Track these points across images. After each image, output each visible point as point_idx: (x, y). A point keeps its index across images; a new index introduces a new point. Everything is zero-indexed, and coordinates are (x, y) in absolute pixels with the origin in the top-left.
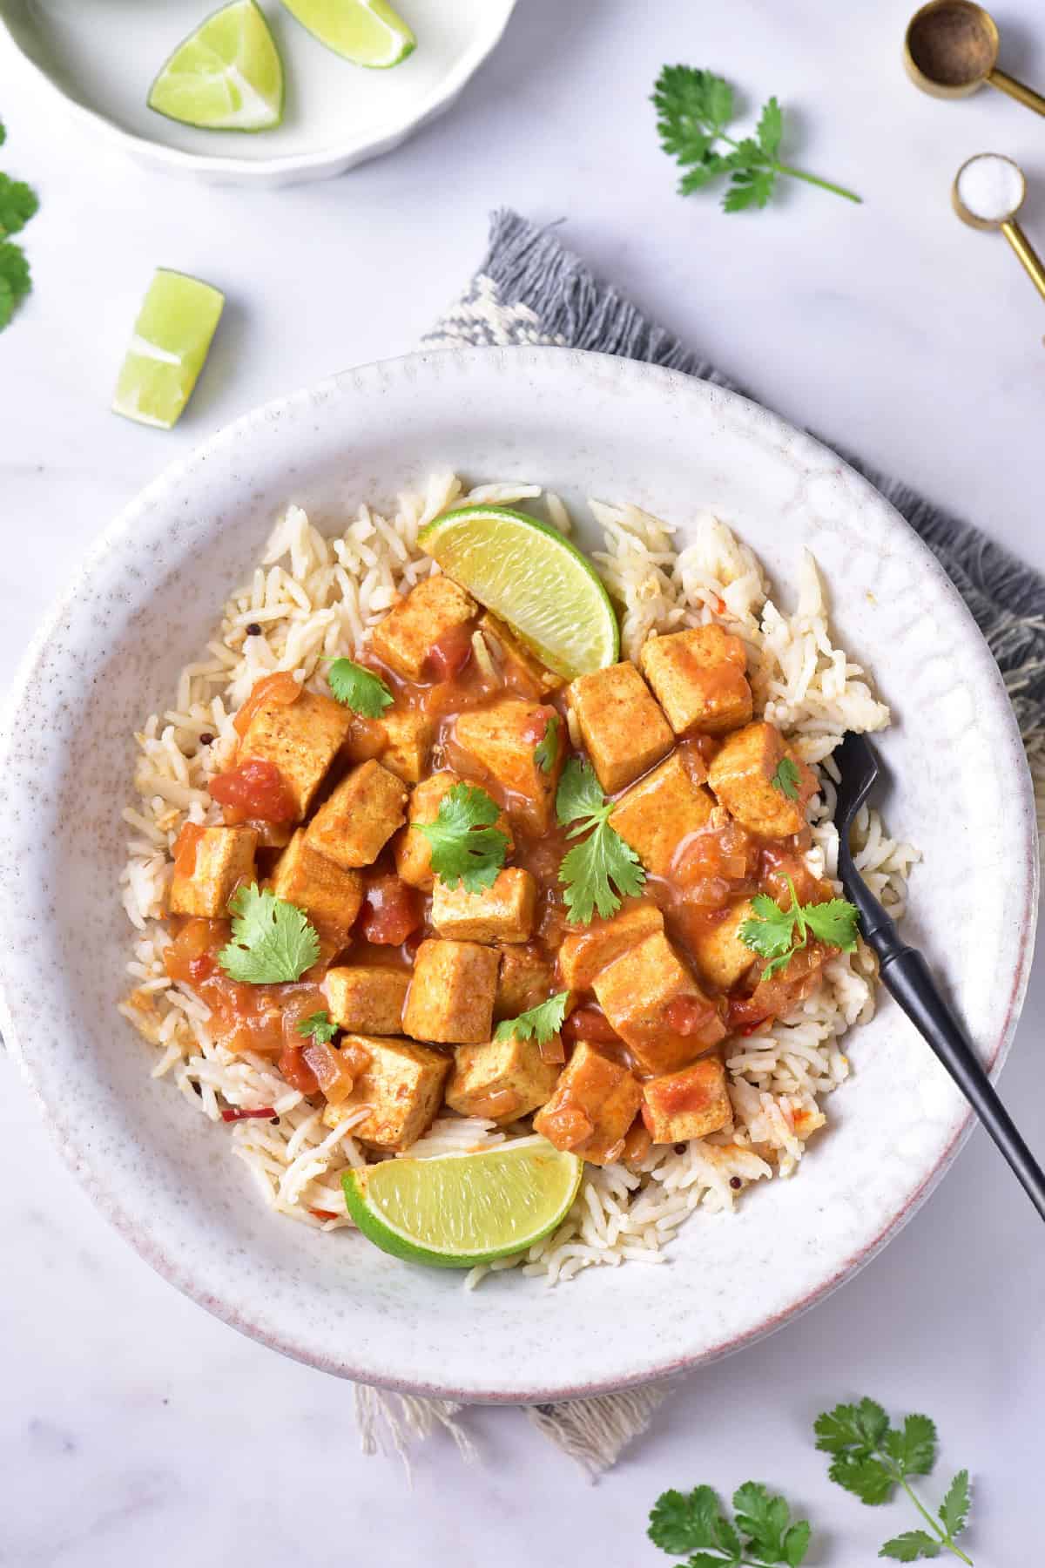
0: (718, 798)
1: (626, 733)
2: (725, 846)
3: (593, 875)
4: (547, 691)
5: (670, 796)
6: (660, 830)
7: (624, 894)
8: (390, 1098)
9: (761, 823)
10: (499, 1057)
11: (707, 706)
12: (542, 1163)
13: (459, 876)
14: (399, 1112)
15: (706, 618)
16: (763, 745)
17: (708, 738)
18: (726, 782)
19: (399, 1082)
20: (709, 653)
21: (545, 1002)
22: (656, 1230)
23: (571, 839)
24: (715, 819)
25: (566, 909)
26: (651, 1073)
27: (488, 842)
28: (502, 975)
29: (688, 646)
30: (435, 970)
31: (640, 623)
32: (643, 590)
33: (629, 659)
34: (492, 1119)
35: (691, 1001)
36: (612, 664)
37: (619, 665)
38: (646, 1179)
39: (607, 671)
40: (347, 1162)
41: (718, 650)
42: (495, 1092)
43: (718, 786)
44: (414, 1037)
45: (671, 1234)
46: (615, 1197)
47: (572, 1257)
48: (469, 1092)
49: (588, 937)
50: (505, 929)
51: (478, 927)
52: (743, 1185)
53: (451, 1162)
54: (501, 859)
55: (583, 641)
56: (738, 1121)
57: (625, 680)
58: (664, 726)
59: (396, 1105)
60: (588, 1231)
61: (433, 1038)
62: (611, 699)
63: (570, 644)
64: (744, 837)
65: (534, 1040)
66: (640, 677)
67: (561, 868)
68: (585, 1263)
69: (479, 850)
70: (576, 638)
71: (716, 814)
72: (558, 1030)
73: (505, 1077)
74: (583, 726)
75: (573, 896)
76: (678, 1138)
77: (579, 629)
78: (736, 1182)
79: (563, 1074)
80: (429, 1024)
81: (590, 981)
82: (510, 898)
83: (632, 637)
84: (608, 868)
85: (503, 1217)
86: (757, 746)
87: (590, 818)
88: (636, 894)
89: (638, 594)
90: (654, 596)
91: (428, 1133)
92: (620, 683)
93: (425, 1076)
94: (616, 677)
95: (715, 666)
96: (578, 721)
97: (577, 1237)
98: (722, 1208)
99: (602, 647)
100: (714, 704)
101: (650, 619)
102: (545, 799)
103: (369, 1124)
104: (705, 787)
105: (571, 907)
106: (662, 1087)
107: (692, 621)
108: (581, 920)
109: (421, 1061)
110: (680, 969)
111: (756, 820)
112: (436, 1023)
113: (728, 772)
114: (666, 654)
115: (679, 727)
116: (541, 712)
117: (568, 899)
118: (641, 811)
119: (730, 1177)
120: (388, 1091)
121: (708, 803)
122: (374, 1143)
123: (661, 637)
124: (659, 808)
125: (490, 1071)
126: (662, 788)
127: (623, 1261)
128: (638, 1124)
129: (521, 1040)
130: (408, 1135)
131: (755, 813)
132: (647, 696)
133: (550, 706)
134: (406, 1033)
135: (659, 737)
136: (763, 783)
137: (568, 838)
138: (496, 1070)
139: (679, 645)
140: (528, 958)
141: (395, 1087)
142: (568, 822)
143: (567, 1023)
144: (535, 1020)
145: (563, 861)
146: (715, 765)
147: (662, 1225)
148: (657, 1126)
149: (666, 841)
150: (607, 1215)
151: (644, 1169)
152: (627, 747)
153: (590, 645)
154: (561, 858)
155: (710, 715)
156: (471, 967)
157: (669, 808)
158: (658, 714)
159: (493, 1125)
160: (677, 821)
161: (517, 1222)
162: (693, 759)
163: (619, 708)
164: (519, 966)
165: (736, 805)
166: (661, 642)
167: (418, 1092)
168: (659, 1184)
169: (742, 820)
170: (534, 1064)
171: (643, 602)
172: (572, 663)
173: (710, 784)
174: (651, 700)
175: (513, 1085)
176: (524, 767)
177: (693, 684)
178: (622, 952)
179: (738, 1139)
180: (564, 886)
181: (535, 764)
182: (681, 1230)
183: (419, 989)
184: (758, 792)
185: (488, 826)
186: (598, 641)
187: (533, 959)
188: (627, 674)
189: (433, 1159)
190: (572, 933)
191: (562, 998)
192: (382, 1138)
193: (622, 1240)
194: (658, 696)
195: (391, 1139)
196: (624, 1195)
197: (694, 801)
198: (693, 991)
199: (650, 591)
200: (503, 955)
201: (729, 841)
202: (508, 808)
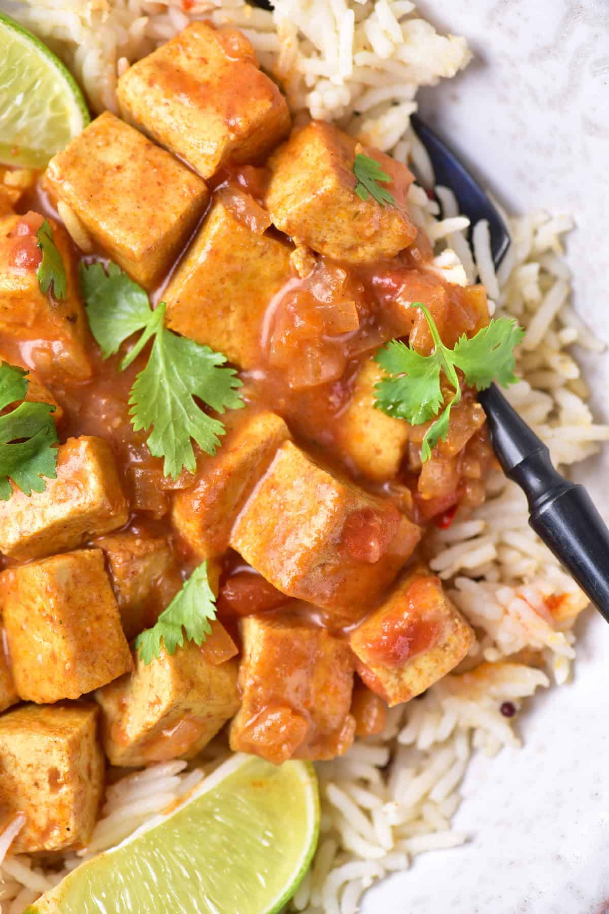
0: (295, 239)
1: (143, 203)
2: (322, 294)
3: (173, 402)
4: (17, 195)
5: (230, 259)
6: (232, 308)
7: (221, 411)
8: (42, 793)
9: (360, 249)
10: (155, 684)
11: (232, 129)
12: (261, 784)
13: (8, 478)
14: (61, 806)
15: (178, 20)
16: (324, 150)
17: (250, 169)
18: (298, 215)
19: (45, 769)
20: (204, 61)
21: (181, 588)
22: (435, 804)
23: (128, 368)
24: (298, 266)
25: (158, 463)
26: (351, 621)
27: (26, 419)
28: (116, 579)
29: (174, 63)
30: (28, 608)
31: (101, 57)
32: (87, 15)
33: (104, 109)
34: (177, 758)
35: (367, 514)
36: (85, 126)
37: (96, 123)
38: (393, 748)
39: (85, 136)
40: (22, 886)
41: (215, 51)
42: (169, 728)
43: (289, 223)
44: (37, 702)
45: (453, 800)
46: (365, 783)
47: (346, 883)
48: (137, 741)
49: (203, 486)
50: (94, 521)
51: (60, 532)
52: (518, 706)
53: (149, 836)
54: (52, 434)
55: (35, 113)
56: (480, 633)
57: (112, 138)
58: (186, 176)
59: (54, 798)
60: (351, 841)
61: (64, 696)
62: (104, 169)
63: (21, 124)
64: (342, 275)
65: (190, 644)
66: (128, 127)
67: (132, 411)
68: (367, 882)
69: (20, 436)
70: (26, 113)
71: (297, 258)
72: (213, 617)
73: (173, 706)
74: (84, 218)
75: (160, 442)
76: (418, 689)
77: (25, 100)
78: (508, 710)
79: (241, 668)
80: (51, 680)
81: (227, 540)
82: (86, 481)
83: (98, 78)
84: (188, 386)
85: (243, 874)
86: (317, 154)
87: (139, 333)
88: (237, 405)
89: (83, 22)
90: (105, 16)
91: (105, 809)
92: (108, 144)
93: (75, 747)
94: (100, 137)
95: (219, 74)
96: (76, 213)
97: (342, 853)
98: (502, 746)
99: (63, 109)
100: (239, 121)
101: (110, 46)
102: (74, 332)
103: (31, 833)
104: (272, 232)
105: (164, 456)
106: (374, 636)
107: (162, 30)
108: (184, 470)
109: (62, 731)
110: (334, 482)
111: (353, 248)
112: (59, 677)
113: (295, 202)
114: (151, 83)
115: (207, 170)
116: (22, 226)
117: (155, 446)
118: (200, 293)
119: (498, 705)
120: (36, 784)
121: (282, 249)
122: (45, 851)
123: (135, 66)
124: (222, 281)
125: (152, 704)
126: (214, 253)
127: (411, 860)
128: (360, 688)
129: (174, 651)
130: (84, 826)
131: (348, 239)
132: (148, 147)
133: (30, 213)
134: (27, 699)
135: (187, 193)
136: (346, 198)
137: (124, 368)
138: (158, 701)
139: (161, 65)
140: (138, 542)
141: (43, 776)
142: (114, 348)
143: (220, 602)
144: (180, 616)
145: (130, 402)
146: (272, 199)
147: (438, 794)
148: (387, 686)
149: (245, 319)
150: (367, 813)
151: (387, 735)
152: (152, 222)
153: (48, 113)
154: (125, 399)
155: (240, 138)
156: (72, 586)
157: (235, 277)
158: (172, 164)
159: (183, 765)
160: (251, 289)
161: (263, 874)
162: (240, 202)
163: (118, 176)
164: (132, 558)
165: (321, 238)
166: (138, 73)
167: (74, 773)
168: (412, 746)
169: (334, 256)
170: (202, 671)
171: (93, 30)
172: (35, 145)
173: (277, 225)
174: (155, 150)
175: (188, 711)
176: (32, 306)
177: (202, 107)
178: (250, 487)
179: (491, 656)
180: (143, 435)
181: (44, 294)
182: (465, 790)
183: (19, 640)
184: (343, 212)
185: (20, 402)
186: (55, 104)
187: (143, 538)
188: (111, 130)
189: (126, 843)
190: (179, 490)
191: (201, 573)
192: (53, 843)
193: (399, 835)
194: (162, 140)
195: (65, 841)
196: (374, 776)
197: (262, 255)
198: (363, 502)
199: (97, 12)
200: (105, 552)
201: (327, 287)
202: (31, 364)
